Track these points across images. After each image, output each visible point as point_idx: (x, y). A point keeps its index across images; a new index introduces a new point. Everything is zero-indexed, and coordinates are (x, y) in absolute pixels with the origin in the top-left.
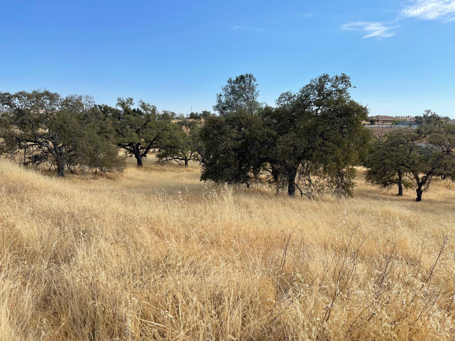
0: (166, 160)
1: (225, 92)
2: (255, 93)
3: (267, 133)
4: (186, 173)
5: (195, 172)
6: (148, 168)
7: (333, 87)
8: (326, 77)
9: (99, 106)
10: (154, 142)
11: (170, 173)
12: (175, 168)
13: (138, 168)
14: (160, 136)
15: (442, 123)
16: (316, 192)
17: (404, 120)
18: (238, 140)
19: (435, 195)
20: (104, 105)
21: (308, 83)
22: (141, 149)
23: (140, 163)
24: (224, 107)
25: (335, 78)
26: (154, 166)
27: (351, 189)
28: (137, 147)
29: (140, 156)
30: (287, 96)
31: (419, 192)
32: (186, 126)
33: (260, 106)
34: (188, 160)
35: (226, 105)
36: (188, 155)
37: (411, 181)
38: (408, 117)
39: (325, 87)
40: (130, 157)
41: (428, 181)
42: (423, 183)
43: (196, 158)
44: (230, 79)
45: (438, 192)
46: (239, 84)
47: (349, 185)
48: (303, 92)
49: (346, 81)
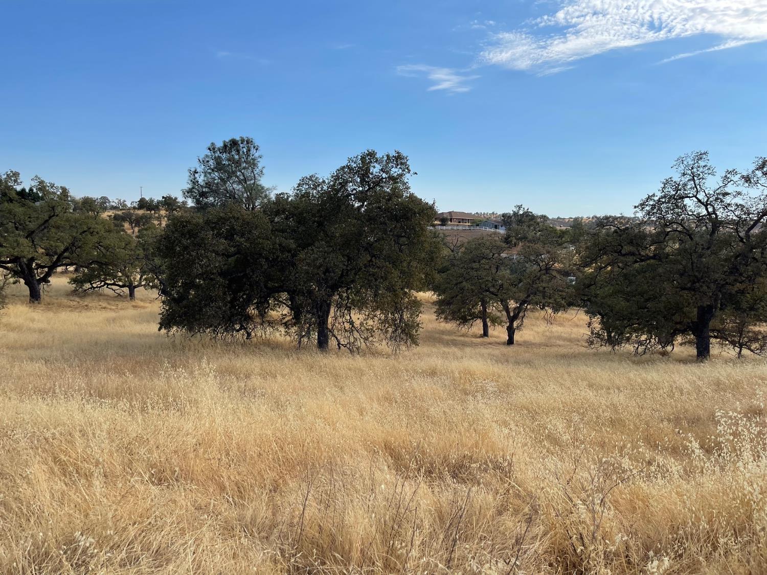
0: (91, 288)
1: (203, 167)
2: (257, 170)
3: (280, 245)
4: (131, 312)
5: (148, 310)
6: (53, 304)
7: (383, 172)
8: (372, 154)
10: (66, 254)
11: (98, 313)
12: (109, 304)
13: (32, 305)
14: (76, 243)
15: (538, 224)
16: (362, 340)
17: (488, 219)
18: (228, 256)
19: (532, 333)
21: (344, 163)
22: (37, 269)
23: (35, 296)
24: (203, 191)
25: (386, 158)
26: (66, 301)
27: (415, 333)
28: (29, 265)
29: (35, 282)
30: (312, 181)
31: (511, 331)
32: (131, 223)
33: (267, 193)
34: (135, 287)
35: (206, 190)
36: (135, 279)
37: (499, 314)
38: (493, 213)
39: (371, 171)
40: (14, 283)
41: (521, 314)
42: (515, 317)
43: (151, 284)
44: (213, 144)
45: (535, 329)
46: (229, 153)
47: (413, 327)
48: (336, 178)
49: (402, 164)
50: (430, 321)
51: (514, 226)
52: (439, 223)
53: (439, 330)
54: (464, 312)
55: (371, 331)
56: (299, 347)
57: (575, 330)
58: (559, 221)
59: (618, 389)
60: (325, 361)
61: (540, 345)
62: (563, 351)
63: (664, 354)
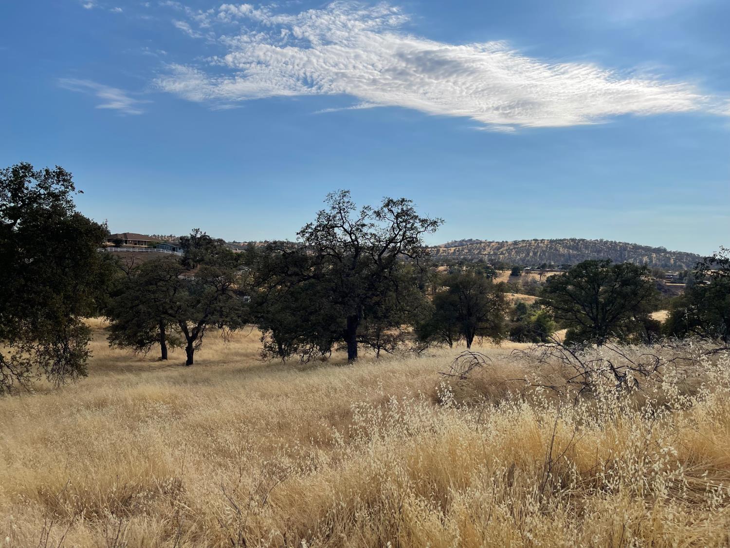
7: (42, 188)
8: (26, 168)
15: (215, 247)
16: (14, 377)
17: (165, 242)
19: (211, 351)
25: (44, 173)
27: (82, 363)
31: (190, 352)
41: (200, 334)
47: (80, 356)
49: (65, 180)
50: (102, 348)
51: (192, 248)
52: (113, 244)
53: (113, 357)
54: (141, 336)
55: (26, 365)
57: (251, 345)
58: (235, 244)
59: (286, 395)
62: (239, 366)
63: (323, 359)
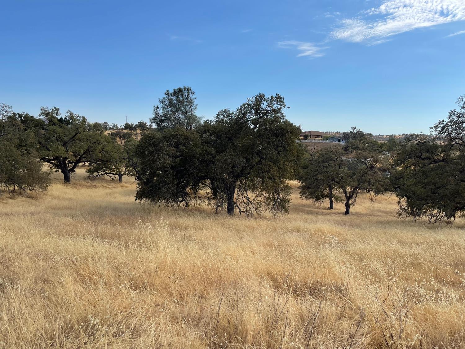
0: (97, 175)
1: (162, 104)
2: (193, 106)
3: (206, 151)
4: (119, 189)
5: (129, 188)
6: (77, 184)
7: (269, 107)
8: (262, 96)
9: (19, 114)
10: (84, 155)
11: (101, 189)
12: (107, 184)
13: (65, 184)
14: (90, 149)
15: (366, 139)
16: (254, 209)
17: (334, 136)
18: (176, 157)
19: (361, 207)
20: (25, 114)
21: (245, 102)
22: (68, 164)
23: (67, 179)
24: (161, 119)
25: (270, 98)
26: (84, 182)
27: (287, 206)
28: (64, 162)
29: (67, 171)
30: (225, 112)
31: (348, 206)
32: (120, 138)
33: (199, 120)
34: (122, 175)
35: (164, 118)
36: (122, 170)
37: (340, 195)
38: (337, 132)
39: (261, 106)
40: (56, 171)
41: (354, 196)
42: (351, 197)
43: (131, 173)
44: (168, 91)
45: (363, 205)
46: (177, 96)
47: (285, 202)
48: (240, 110)
49: (280, 102)
50: (296, 198)
51: (351, 140)
52: (303, 138)
53: (302, 204)
54: (318, 193)
55: (260, 204)
56: (216, 212)
57: (389, 206)
58: (380, 137)
59: (418, 244)
60: (232, 221)
61: (366, 215)
62: (382, 219)
63: (448, 223)
